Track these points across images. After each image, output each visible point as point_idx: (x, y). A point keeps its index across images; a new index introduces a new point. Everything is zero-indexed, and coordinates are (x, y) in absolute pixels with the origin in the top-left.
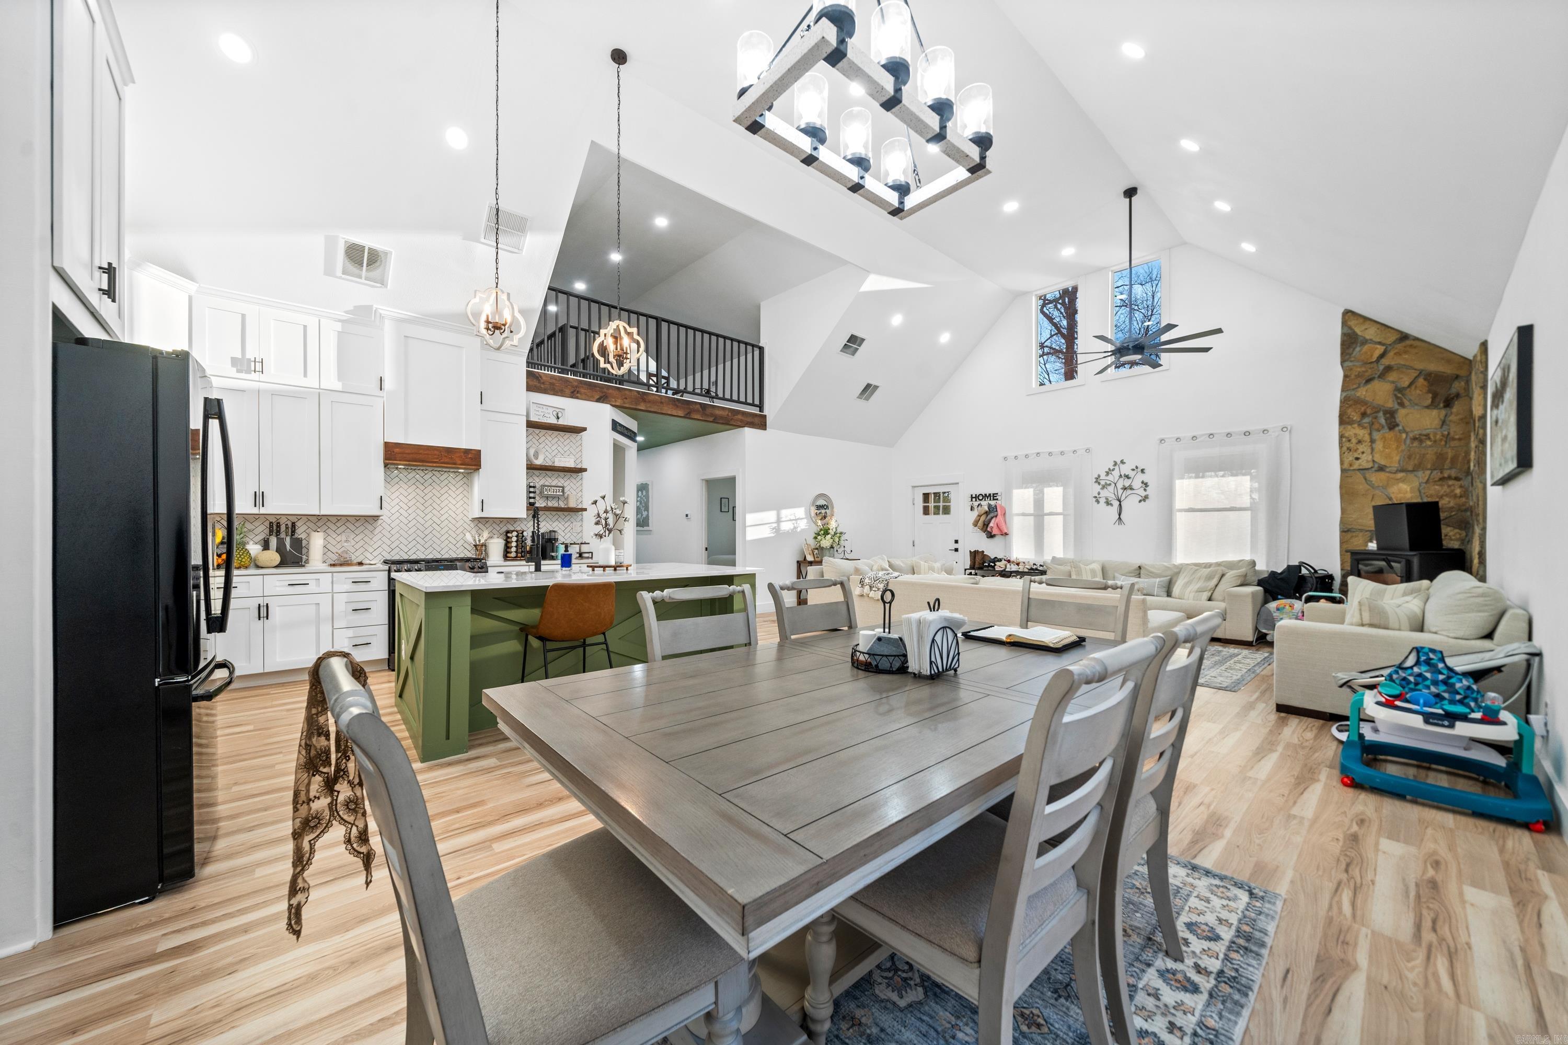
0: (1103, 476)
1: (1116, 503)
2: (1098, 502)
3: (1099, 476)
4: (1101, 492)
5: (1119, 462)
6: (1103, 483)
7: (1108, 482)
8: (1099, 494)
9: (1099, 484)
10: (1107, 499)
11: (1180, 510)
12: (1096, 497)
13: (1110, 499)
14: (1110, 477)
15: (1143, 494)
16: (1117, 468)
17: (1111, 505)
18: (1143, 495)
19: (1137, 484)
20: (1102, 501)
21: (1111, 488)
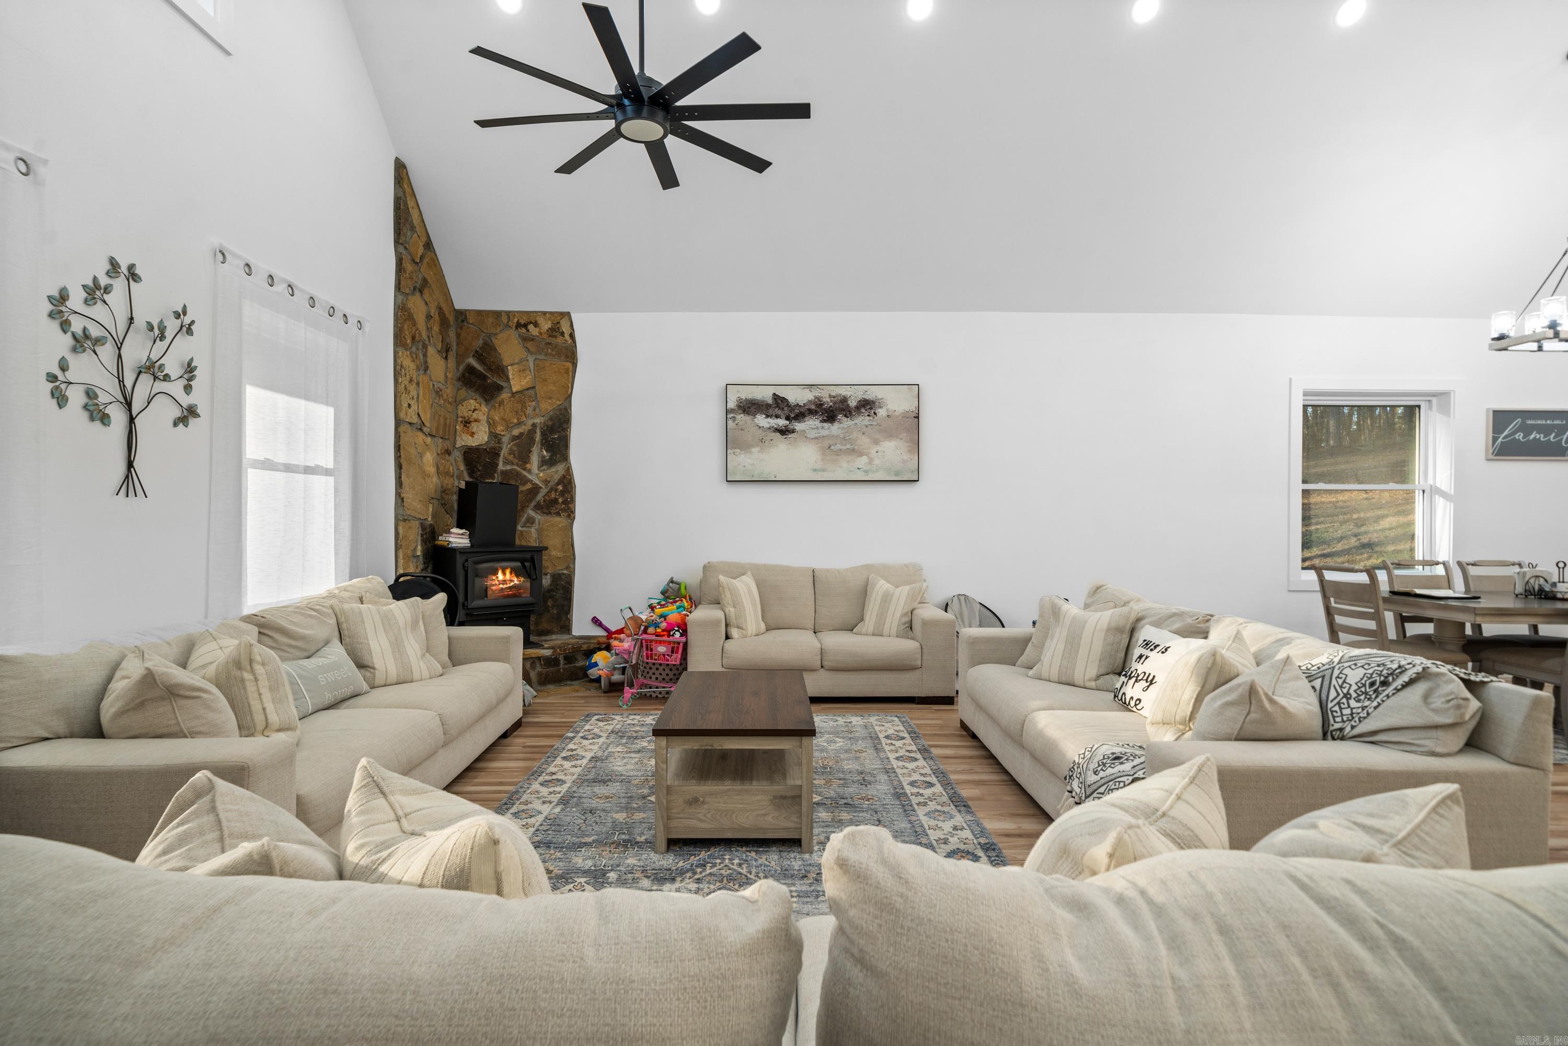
0: (76, 300)
1: (117, 415)
2: (61, 400)
3: (63, 297)
4: (72, 359)
5: (124, 269)
6: (77, 325)
7: (95, 332)
8: (64, 367)
9: (65, 326)
10: (90, 394)
11: (267, 465)
12: (52, 378)
13: (103, 398)
14: (98, 311)
15: (185, 400)
16: (119, 284)
17: (105, 419)
18: (185, 405)
19: (173, 367)
20: (76, 397)
21: (107, 352)
